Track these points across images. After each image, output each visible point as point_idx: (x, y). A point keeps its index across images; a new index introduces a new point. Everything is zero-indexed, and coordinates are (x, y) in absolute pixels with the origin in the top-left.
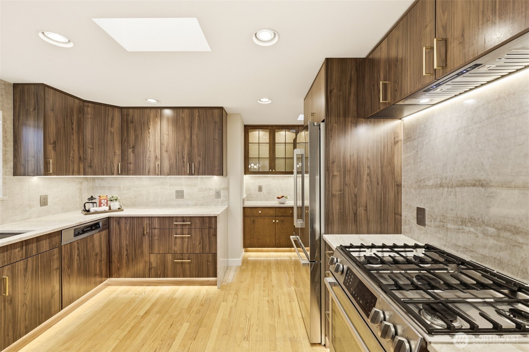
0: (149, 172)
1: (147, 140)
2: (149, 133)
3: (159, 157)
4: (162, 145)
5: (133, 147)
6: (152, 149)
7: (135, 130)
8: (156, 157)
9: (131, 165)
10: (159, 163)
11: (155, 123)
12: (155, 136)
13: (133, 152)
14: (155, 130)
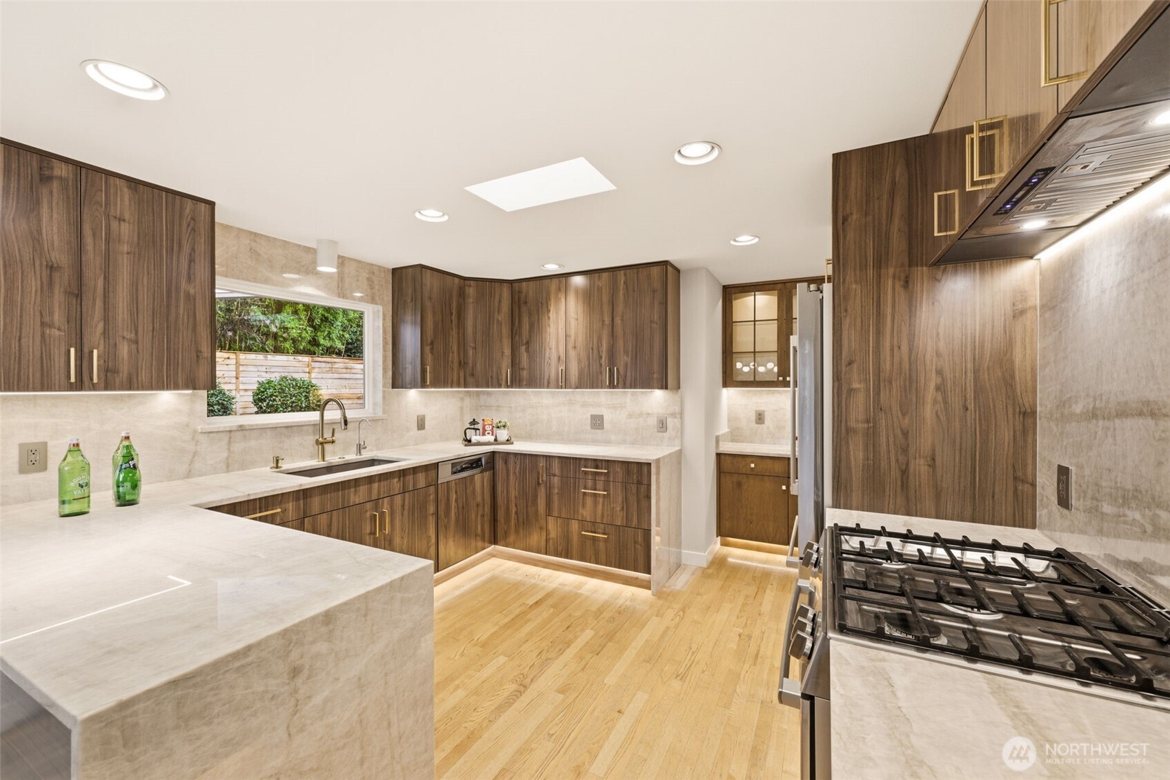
0: (549, 383)
1: (546, 332)
2: (549, 318)
3: (563, 357)
4: (567, 338)
5: (527, 343)
6: (553, 344)
7: (530, 315)
8: (559, 358)
9: (525, 371)
10: (564, 368)
11: (558, 300)
12: (557, 323)
13: (527, 350)
14: (557, 313)
